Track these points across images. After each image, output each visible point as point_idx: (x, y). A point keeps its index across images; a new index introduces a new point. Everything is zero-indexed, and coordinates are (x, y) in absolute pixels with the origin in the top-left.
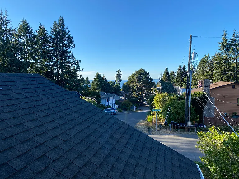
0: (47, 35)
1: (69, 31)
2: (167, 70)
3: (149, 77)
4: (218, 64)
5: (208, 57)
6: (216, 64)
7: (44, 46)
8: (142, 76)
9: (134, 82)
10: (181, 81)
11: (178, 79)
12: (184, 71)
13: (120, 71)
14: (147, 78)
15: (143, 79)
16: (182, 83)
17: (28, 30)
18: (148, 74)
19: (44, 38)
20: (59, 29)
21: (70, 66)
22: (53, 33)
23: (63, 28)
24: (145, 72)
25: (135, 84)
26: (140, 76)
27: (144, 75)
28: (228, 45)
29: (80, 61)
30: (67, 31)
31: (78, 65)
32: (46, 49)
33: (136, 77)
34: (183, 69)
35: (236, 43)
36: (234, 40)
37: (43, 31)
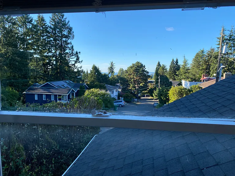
0: (46, 24)
1: (69, 22)
2: (159, 63)
3: (145, 70)
4: (215, 58)
5: (203, 52)
6: (214, 59)
7: (43, 36)
8: (139, 69)
9: (131, 74)
10: (173, 74)
11: (171, 73)
12: (177, 64)
13: (113, 63)
14: (144, 71)
15: (140, 72)
16: (175, 76)
17: (28, 19)
18: (144, 66)
19: (43, 28)
20: (59, 19)
21: (70, 57)
22: (52, 23)
23: (62, 18)
24: (142, 65)
25: (132, 76)
26: (137, 69)
27: (141, 68)
28: (226, 40)
29: (79, 52)
30: (67, 21)
31: (77, 56)
32: (45, 39)
33: (133, 70)
34: (176, 62)
35: (233, 38)
36: (232, 36)
37: (42, 20)
